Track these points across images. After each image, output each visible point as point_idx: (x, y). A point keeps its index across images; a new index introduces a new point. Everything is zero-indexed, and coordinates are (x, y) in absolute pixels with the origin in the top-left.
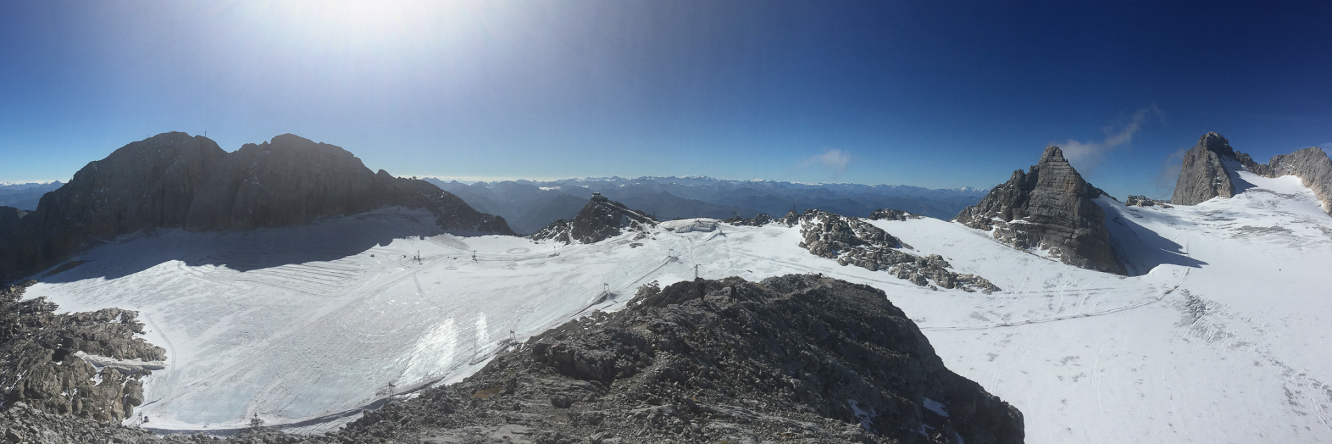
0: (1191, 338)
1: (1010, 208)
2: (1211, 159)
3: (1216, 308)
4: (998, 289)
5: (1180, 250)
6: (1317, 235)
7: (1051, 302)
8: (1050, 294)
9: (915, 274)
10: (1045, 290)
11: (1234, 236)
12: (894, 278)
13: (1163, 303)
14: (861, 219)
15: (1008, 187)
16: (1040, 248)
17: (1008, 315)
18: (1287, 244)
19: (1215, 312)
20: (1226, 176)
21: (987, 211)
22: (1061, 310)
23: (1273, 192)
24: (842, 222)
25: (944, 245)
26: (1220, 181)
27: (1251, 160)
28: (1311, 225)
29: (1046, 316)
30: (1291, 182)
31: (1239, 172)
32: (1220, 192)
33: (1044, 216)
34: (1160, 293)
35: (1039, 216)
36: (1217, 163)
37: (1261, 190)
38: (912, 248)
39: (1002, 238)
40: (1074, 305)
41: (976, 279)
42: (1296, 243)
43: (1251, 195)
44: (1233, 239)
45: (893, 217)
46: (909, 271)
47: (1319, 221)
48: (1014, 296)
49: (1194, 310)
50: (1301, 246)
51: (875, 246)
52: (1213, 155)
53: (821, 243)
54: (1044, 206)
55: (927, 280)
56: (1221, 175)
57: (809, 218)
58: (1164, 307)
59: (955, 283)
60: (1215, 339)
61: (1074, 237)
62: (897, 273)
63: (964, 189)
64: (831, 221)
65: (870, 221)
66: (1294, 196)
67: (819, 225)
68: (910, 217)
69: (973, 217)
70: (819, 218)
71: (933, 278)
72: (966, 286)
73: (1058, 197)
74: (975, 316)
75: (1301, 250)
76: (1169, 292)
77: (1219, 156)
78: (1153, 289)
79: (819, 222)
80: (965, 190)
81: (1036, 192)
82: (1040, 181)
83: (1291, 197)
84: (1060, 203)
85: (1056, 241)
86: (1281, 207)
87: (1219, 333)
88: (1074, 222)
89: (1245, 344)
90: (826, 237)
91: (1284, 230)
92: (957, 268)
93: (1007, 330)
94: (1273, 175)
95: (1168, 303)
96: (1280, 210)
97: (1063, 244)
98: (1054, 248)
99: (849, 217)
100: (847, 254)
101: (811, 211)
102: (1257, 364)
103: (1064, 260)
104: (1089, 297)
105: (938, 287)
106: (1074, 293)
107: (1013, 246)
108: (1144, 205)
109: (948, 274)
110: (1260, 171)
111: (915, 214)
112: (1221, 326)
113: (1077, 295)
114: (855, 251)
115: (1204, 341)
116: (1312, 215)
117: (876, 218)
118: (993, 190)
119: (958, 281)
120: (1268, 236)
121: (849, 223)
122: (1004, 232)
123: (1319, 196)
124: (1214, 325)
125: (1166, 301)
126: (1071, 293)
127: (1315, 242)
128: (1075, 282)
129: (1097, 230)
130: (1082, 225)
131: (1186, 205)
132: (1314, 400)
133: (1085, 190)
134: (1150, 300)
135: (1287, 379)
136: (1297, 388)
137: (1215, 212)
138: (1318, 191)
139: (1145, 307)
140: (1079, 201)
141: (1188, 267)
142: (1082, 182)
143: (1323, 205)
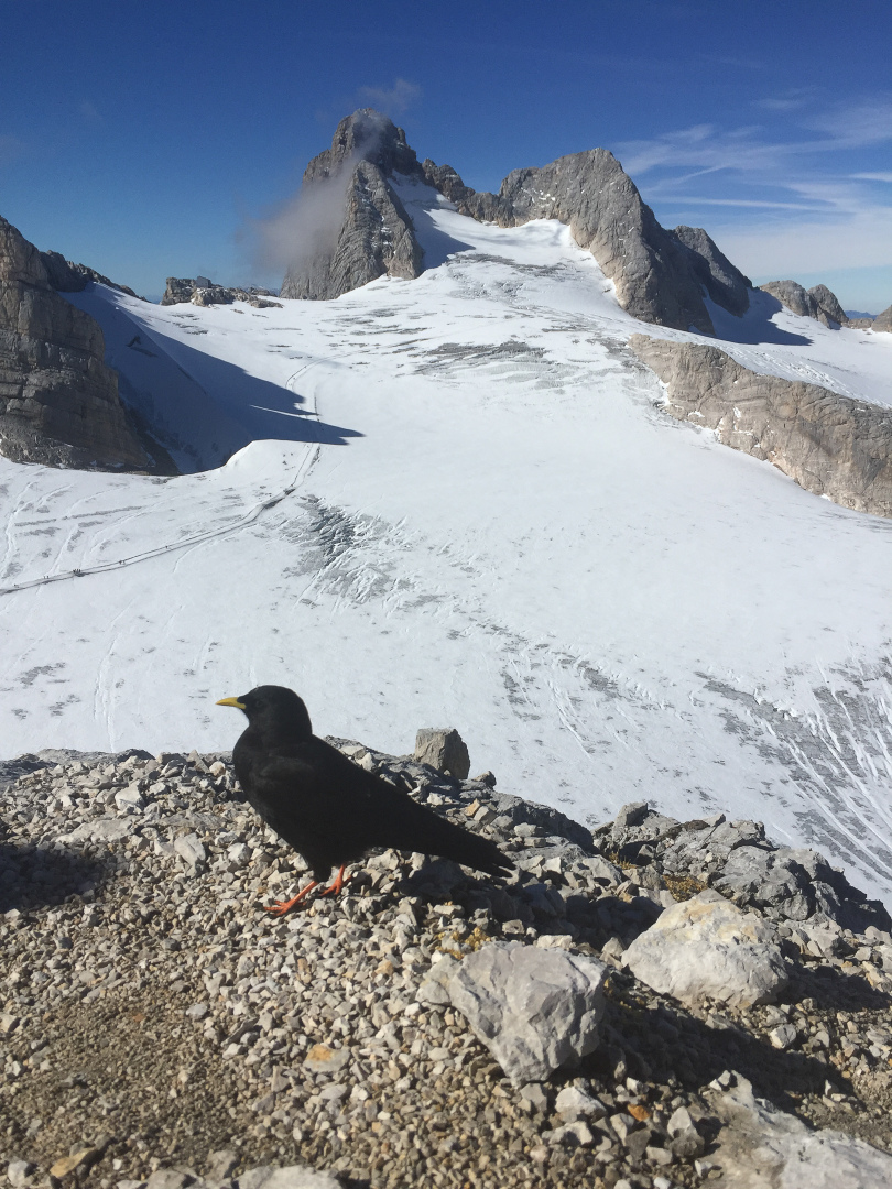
0: (320, 598)
2: (364, 181)
3: (378, 531)
5: (298, 406)
6: (594, 358)
11: (421, 370)
13: (258, 529)
18: (533, 382)
19: (375, 539)
20: (401, 225)
23: (509, 262)
26: (389, 238)
27: (460, 183)
28: (583, 336)
30: (547, 234)
31: (433, 214)
32: (389, 265)
34: (252, 505)
36: (379, 193)
37: (483, 258)
40: (46, 555)
42: (553, 376)
43: (461, 270)
44: (420, 377)
47: (602, 324)
49: (328, 540)
50: (561, 384)
52: (371, 172)
56: (390, 224)
58: (262, 536)
60: (372, 594)
61: (29, 392)
66: (553, 269)
75: (562, 392)
76: (272, 504)
77: (383, 172)
78: (235, 499)
83: (547, 271)
86: (525, 297)
87: (380, 582)
89: (433, 598)
91: (529, 350)
95: (270, 527)
96: (523, 303)
102: (454, 635)
104: (80, 533)
106: (44, 527)
108: (208, 301)
110: (481, 210)
112: (385, 567)
113: (51, 532)
115: (348, 600)
116: (590, 312)
120: (494, 364)
123: (605, 269)
124: (372, 566)
125: (264, 524)
126: (34, 528)
127: (591, 373)
128: (44, 503)
129: (86, 372)
130: (46, 362)
131: (314, 298)
132: (558, 692)
133: (41, 273)
134: (227, 526)
135: (511, 656)
136: (529, 673)
137: (381, 314)
138: (607, 254)
139: (216, 542)
140: (27, 302)
141: (317, 445)
142: (29, 250)
143: (615, 288)
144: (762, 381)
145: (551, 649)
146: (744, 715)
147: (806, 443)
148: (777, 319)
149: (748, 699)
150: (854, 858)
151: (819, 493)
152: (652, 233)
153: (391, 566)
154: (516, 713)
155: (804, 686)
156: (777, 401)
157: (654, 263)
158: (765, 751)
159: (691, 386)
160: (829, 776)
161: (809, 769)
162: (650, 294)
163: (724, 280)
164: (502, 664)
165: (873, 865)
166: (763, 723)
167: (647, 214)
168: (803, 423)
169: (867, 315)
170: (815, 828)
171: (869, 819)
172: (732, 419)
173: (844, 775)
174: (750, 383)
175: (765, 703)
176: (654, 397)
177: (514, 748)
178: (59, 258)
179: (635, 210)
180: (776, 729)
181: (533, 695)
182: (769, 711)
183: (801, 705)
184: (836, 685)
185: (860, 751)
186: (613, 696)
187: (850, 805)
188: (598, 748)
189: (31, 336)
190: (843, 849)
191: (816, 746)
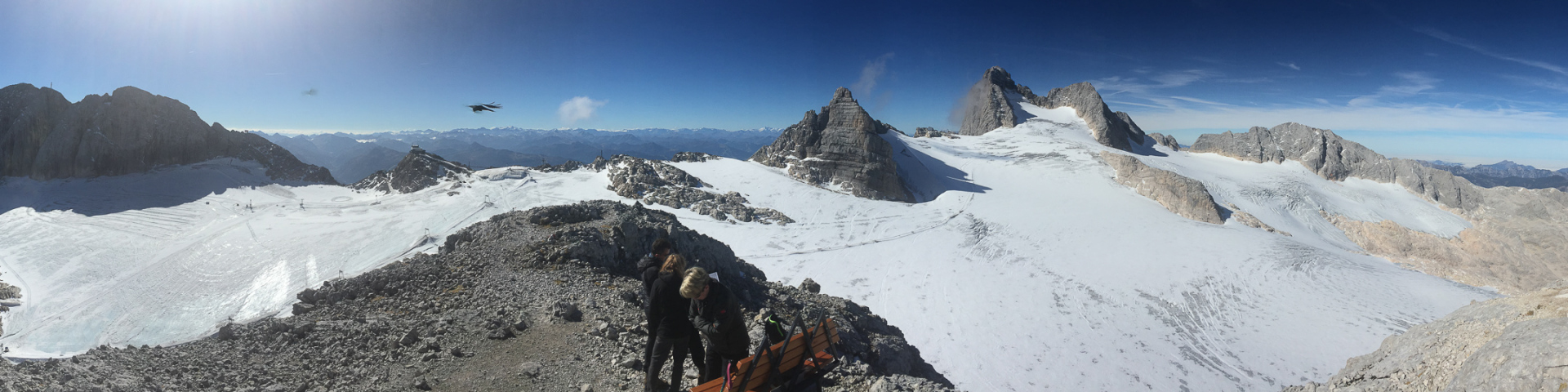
0: (974, 258)
1: (804, 146)
2: (995, 92)
3: (998, 229)
4: (792, 221)
5: (965, 177)
6: (1087, 159)
7: (843, 231)
8: (842, 224)
9: (715, 210)
10: (837, 221)
11: (1016, 163)
12: (696, 215)
13: (948, 226)
14: (664, 162)
15: (801, 127)
16: (833, 183)
17: (801, 245)
18: (1062, 168)
19: (997, 233)
20: (1008, 108)
21: (781, 150)
22: (852, 238)
23: (1051, 122)
24: (647, 165)
25: (741, 183)
26: (1004, 113)
27: (1031, 92)
28: (1082, 151)
29: (837, 244)
30: (1066, 112)
31: (1021, 104)
32: (1003, 123)
33: (835, 154)
34: (946, 216)
35: (831, 153)
36: (1000, 96)
37: (1041, 120)
38: (712, 187)
39: (796, 174)
40: (864, 233)
41: (772, 213)
42: (1071, 166)
43: (1032, 125)
44: (1015, 166)
45: (694, 159)
46: (709, 207)
47: (1089, 146)
48: (807, 227)
49: (977, 233)
50: (1074, 170)
51: (677, 185)
52: (997, 88)
54: (835, 144)
55: (726, 215)
56: (1004, 107)
57: (615, 163)
58: (949, 230)
59: (753, 217)
60: (995, 256)
61: (864, 171)
62: (698, 210)
63: (762, 129)
64: (636, 164)
65: (672, 164)
66: (1069, 125)
67: (626, 168)
68: (709, 158)
69: (768, 156)
70: (625, 163)
71: (731, 213)
72: (762, 219)
73: (848, 135)
74: (772, 245)
75: (1074, 173)
76: (954, 217)
77: (1002, 88)
78: (939, 214)
79: (626, 166)
80: (764, 131)
81: (827, 131)
82: (830, 121)
83: (1067, 126)
84: (851, 140)
85: (847, 176)
86: (1058, 135)
87: (999, 251)
88: (863, 158)
89: (1022, 259)
90: (632, 180)
91: (1060, 155)
92: (754, 203)
94: (1052, 106)
95: (953, 226)
96: (1057, 138)
97: (854, 178)
98: (846, 183)
99: (653, 160)
100: (651, 194)
101: (617, 157)
102: (1032, 275)
103: (856, 193)
104: (878, 225)
105: (736, 221)
106: (865, 222)
107: (807, 182)
108: (932, 136)
109: (746, 209)
110: (1040, 102)
111: (713, 156)
113: (867, 224)
114: (659, 192)
115: (985, 259)
116: (1084, 142)
117: (678, 160)
118: (786, 130)
119: (755, 215)
120: (1046, 161)
121: (653, 166)
122: (798, 169)
123: (1090, 125)
124: (995, 244)
125: (950, 225)
126: (861, 222)
127: (1086, 166)
128: (865, 213)
129: (885, 164)
130: (872, 160)
131: (973, 135)
132: (1078, 301)
133: (873, 128)
134: (935, 225)
135: (1057, 285)
136: (1065, 292)
137: (1000, 141)
138: (1090, 120)
139: (931, 231)
140: (868, 138)
141: (972, 193)
142: (871, 120)
143: (1094, 133)
144: (1152, 170)
145: (1074, 281)
146: (1156, 306)
147: (1170, 193)
148: (1155, 146)
149: (1157, 299)
150: (1204, 363)
151: (1176, 213)
152: (1107, 112)
153: (1004, 244)
154: (1060, 311)
155: (1178, 291)
156: (1158, 178)
157: (1108, 124)
158: (1165, 321)
159: (1125, 171)
160: (1190, 329)
161: (1183, 327)
162: (1107, 136)
163: (1135, 131)
164: (1052, 288)
165: (1211, 365)
166: (1163, 309)
167: (1105, 107)
168: (1169, 186)
169: (1186, 146)
170: (1188, 353)
171: (1207, 345)
172: (1142, 184)
173: (1196, 327)
174: (1147, 171)
175: (1163, 300)
176: (1111, 176)
177: (1059, 328)
178: (879, 122)
179: (1101, 105)
180: (1169, 311)
181: (1067, 303)
182: (1166, 304)
183: (1177, 300)
184: (1190, 289)
185: (1201, 316)
186: (1101, 302)
187: (1200, 340)
188: (1096, 326)
189: (868, 150)
190: (1200, 360)
191: (1184, 316)
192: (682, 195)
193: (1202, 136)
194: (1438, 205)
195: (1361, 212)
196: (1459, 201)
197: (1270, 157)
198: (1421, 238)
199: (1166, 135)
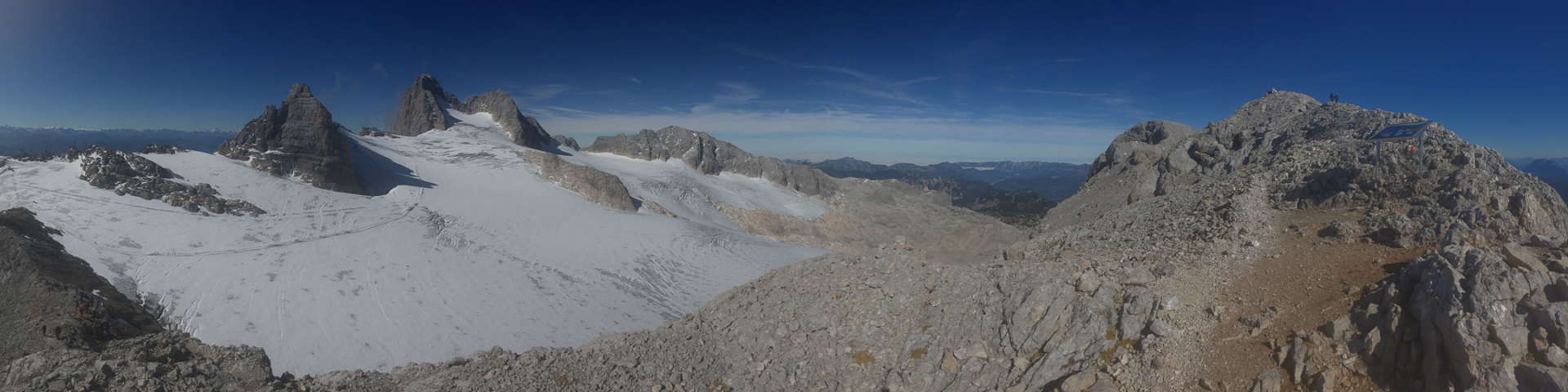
1: (265, 140)
2: (427, 97)
3: (453, 221)
4: (263, 212)
5: (411, 173)
6: (512, 158)
7: (313, 222)
8: (311, 215)
9: (187, 202)
10: (306, 212)
11: (453, 162)
12: (168, 206)
13: (409, 218)
14: (135, 153)
15: (262, 121)
16: (293, 175)
17: (277, 236)
18: (492, 166)
19: (453, 224)
20: (440, 112)
21: (244, 143)
22: (324, 228)
23: (474, 126)
24: (119, 156)
25: (210, 175)
26: (435, 117)
27: (456, 100)
28: (508, 150)
29: (312, 235)
30: (485, 117)
31: (448, 110)
32: (436, 125)
33: (295, 147)
34: (404, 210)
35: (291, 146)
36: (432, 101)
37: (465, 124)
38: (182, 178)
39: (259, 167)
40: (335, 224)
41: (243, 204)
42: (499, 164)
43: (460, 129)
44: (452, 164)
45: (162, 151)
46: (182, 199)
47: (511, 147)
48: (279, 218)
50: (504, 167)
51: (148, 177)
52: (428, 94)
53: (100, 175)
54: (295, 138)
55: (199, 207)
56: (436, 112)
57: (89, 153)
58: (411, 221)
59: (225, 209)
61: (323, 164)
62: (167, 202)
63: (213, 130)
64: (108, 155)
65: (142, 155)
66: (488, 128)
67: (98, 159)
68: (178, 151)
69: (232, 149)
70: (98, 153)
71: (204, 205)
72: (235, 211)
73: (307, 129)
74: (248, 238)
75: (504, 170)
76: (411, 209)
77: (433, 95)
78: (395, 206)
79: (98, 156)
81: (287, 125)
82: (290, 115)
83: (486, 129)
84: (310, 134)
85: (306, 169)
86: (482, 138)
88: (322, 151)
90: (104, 170)
91: (488, 155)
92: (225, 195)
93: (280, 250)
94: (470, 112)
95: (413, 218)
96: (482, 140)
97: (313, 170)
98: (306, 174)
99: (124, 150)
100: (124, 185)
101: (90, 147)
103: (315, 185)
104: (345, 216)
105: (209, 213)
106: (332, 213)
107: (270, 174)
108: (376, 135)
109: (218, 201)
110: (463, 108)
111: (182, 149)
113: (335, 215)
114: (131, 182)
116: (507, 144)
117: (147, 153)
118: (246, 126)
119: (227, 206)
120: (476, 160)
121: (124, 156)
122: (261, 161)
123: (506, 128)
124: (455, 235)
125: (411, 217)
126: (329, 213)
127: (513, 162)
128: (331, 204)
129: (343, 157)
130: (330, 154)
131: (411, 135)
134: (397, 217)
137: (436, 142)
138: (506, 124)
139: (395, 222)
141: (421, 188)
143: (510, 135)
146: (620, 282)
148: (561, 147)
149: (616, 276)
151: (597, 202)
152: (521, 118)
153: (462, 235)
155: (631, 269)
157: (523, 127)
159: (548, 167)
162: (523, 137)
163: (541, 133)
167: (518, 112)
169: (585, 147)
174: (568, 167)
179: (515, 110)
180: (632, 285)
185: (660, 287)
186: (573, 281)
189: (326, 145)
192: (154, 186)
193: (598, 138)
194: (799, 194)
195: (739, 200)
196: (819, 189)
197: (657, 156)
198: (791, 221)
199: (568, 137)
